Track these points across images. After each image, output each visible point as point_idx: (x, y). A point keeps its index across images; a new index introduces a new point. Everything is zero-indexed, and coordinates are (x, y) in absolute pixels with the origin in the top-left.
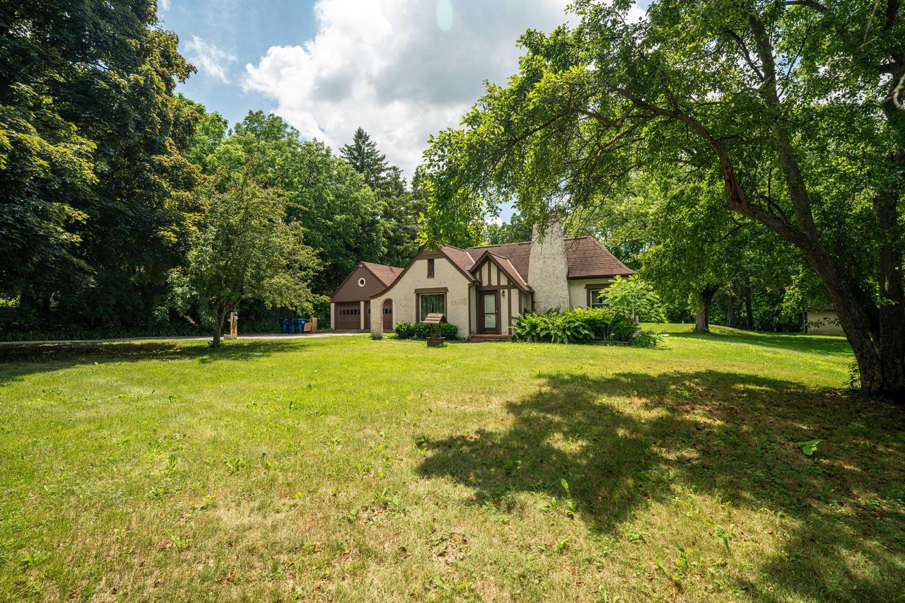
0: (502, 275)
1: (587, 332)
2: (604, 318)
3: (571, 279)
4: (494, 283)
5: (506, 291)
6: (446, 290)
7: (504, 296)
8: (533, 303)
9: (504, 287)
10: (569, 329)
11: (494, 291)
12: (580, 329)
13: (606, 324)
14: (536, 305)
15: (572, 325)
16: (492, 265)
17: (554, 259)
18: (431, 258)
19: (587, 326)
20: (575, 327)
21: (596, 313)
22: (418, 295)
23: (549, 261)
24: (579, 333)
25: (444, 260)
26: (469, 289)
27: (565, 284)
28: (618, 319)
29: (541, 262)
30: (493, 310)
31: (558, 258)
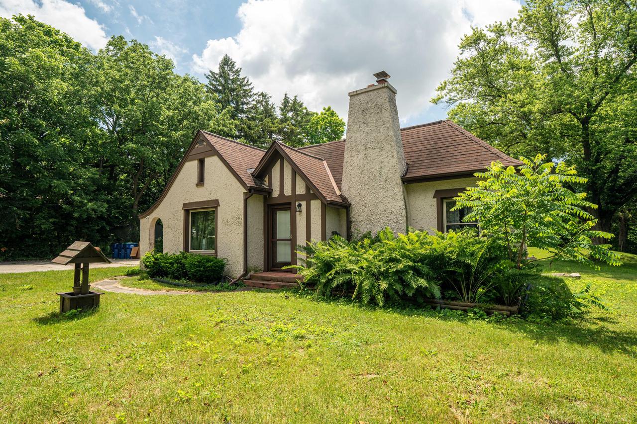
0: (298, 178)
1: (423, 282)
2: (462, 252)
3: (409, 182)
4: (288, 192)
5: (304, 204)
6: (216, 204)
7: (300, 211)
8: (349, 222)
9: (301, 198)
10: (385, 275)
11: (287, 205)
12: (409, 277)
13: (468, 266)
14: (353, 227)
15: (394, 267)
16: (286, 163)
17: (381, 149)
18: (201, 157)
19: (425, 269)
20: (397, 272)
21: (446, 243)
22: (187, 211)
23: (373, 154)
24: (407, 285)
25: (215, 159)
26: (246, 200)
27: (399, 190)
28: (495, 254)
29: (361, 156)
30: (288, 235)
31: (388, 147)
